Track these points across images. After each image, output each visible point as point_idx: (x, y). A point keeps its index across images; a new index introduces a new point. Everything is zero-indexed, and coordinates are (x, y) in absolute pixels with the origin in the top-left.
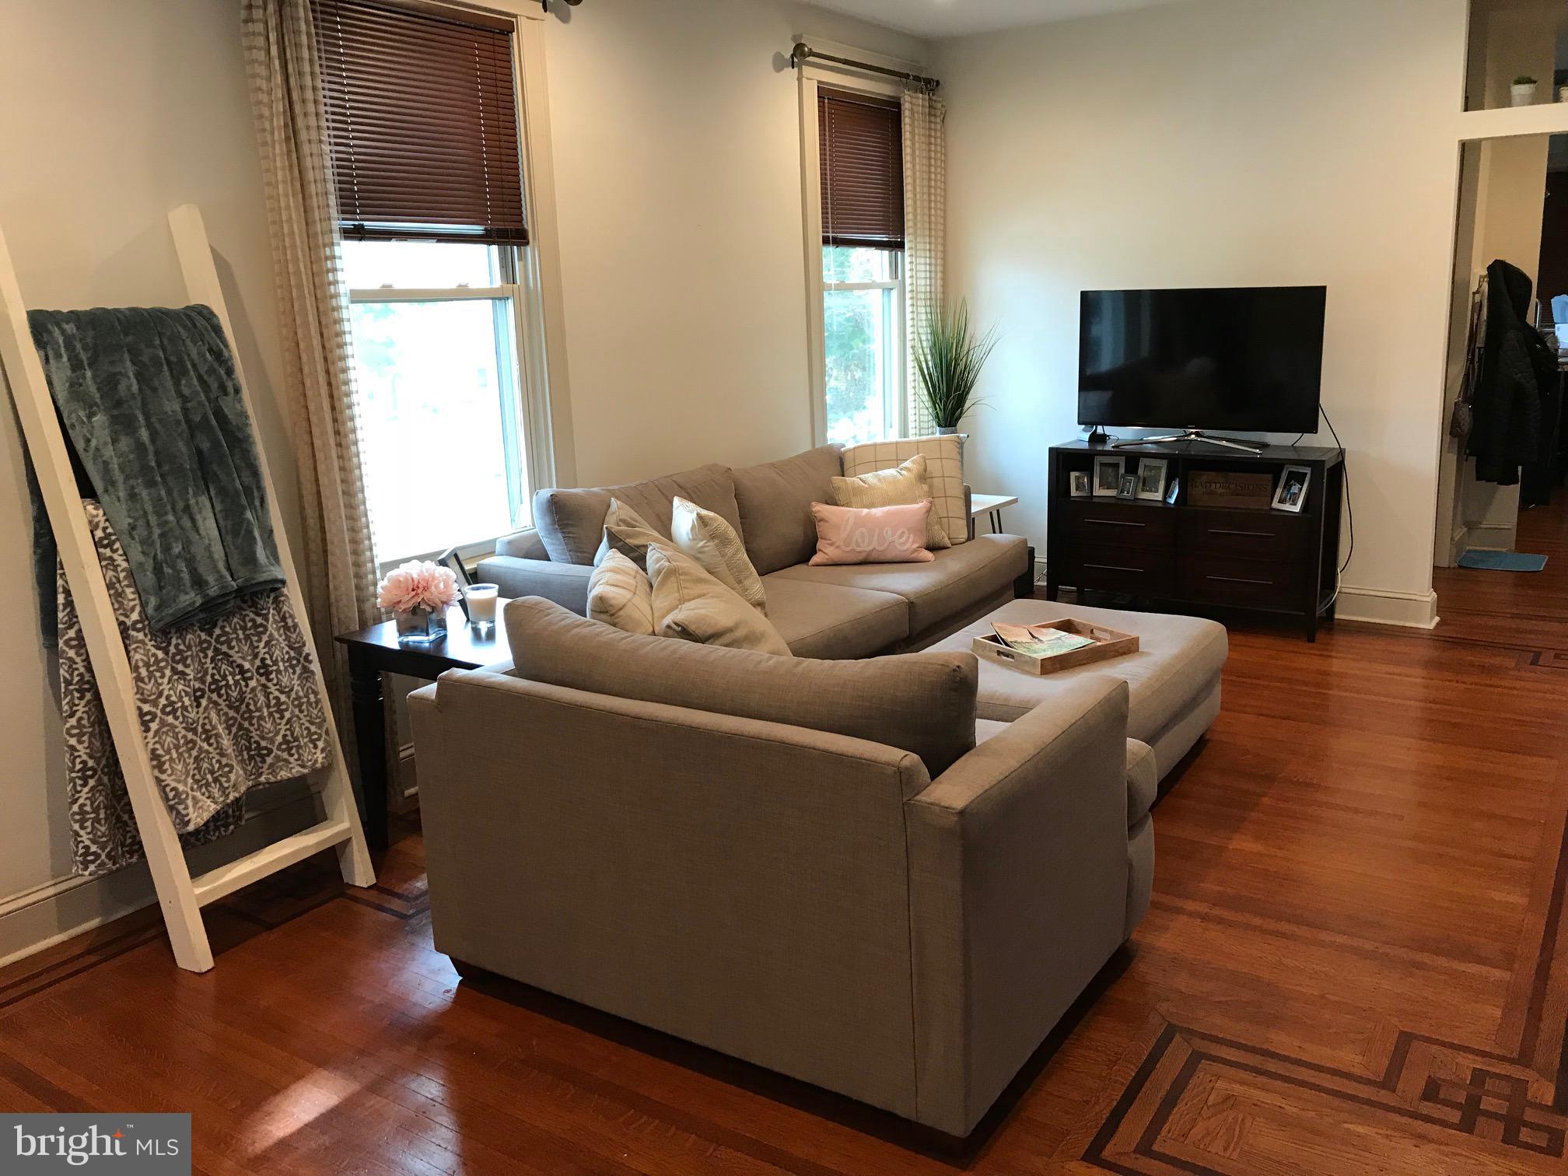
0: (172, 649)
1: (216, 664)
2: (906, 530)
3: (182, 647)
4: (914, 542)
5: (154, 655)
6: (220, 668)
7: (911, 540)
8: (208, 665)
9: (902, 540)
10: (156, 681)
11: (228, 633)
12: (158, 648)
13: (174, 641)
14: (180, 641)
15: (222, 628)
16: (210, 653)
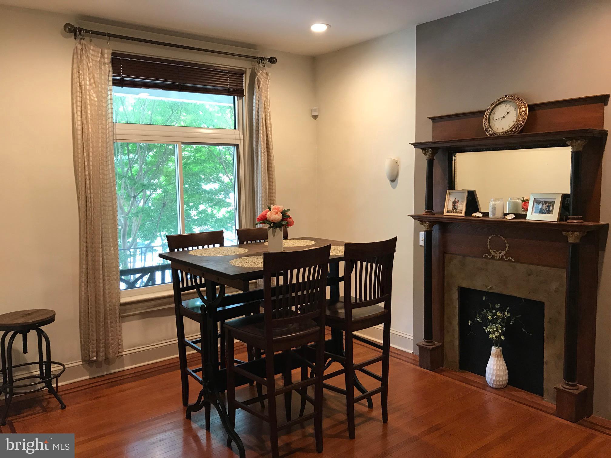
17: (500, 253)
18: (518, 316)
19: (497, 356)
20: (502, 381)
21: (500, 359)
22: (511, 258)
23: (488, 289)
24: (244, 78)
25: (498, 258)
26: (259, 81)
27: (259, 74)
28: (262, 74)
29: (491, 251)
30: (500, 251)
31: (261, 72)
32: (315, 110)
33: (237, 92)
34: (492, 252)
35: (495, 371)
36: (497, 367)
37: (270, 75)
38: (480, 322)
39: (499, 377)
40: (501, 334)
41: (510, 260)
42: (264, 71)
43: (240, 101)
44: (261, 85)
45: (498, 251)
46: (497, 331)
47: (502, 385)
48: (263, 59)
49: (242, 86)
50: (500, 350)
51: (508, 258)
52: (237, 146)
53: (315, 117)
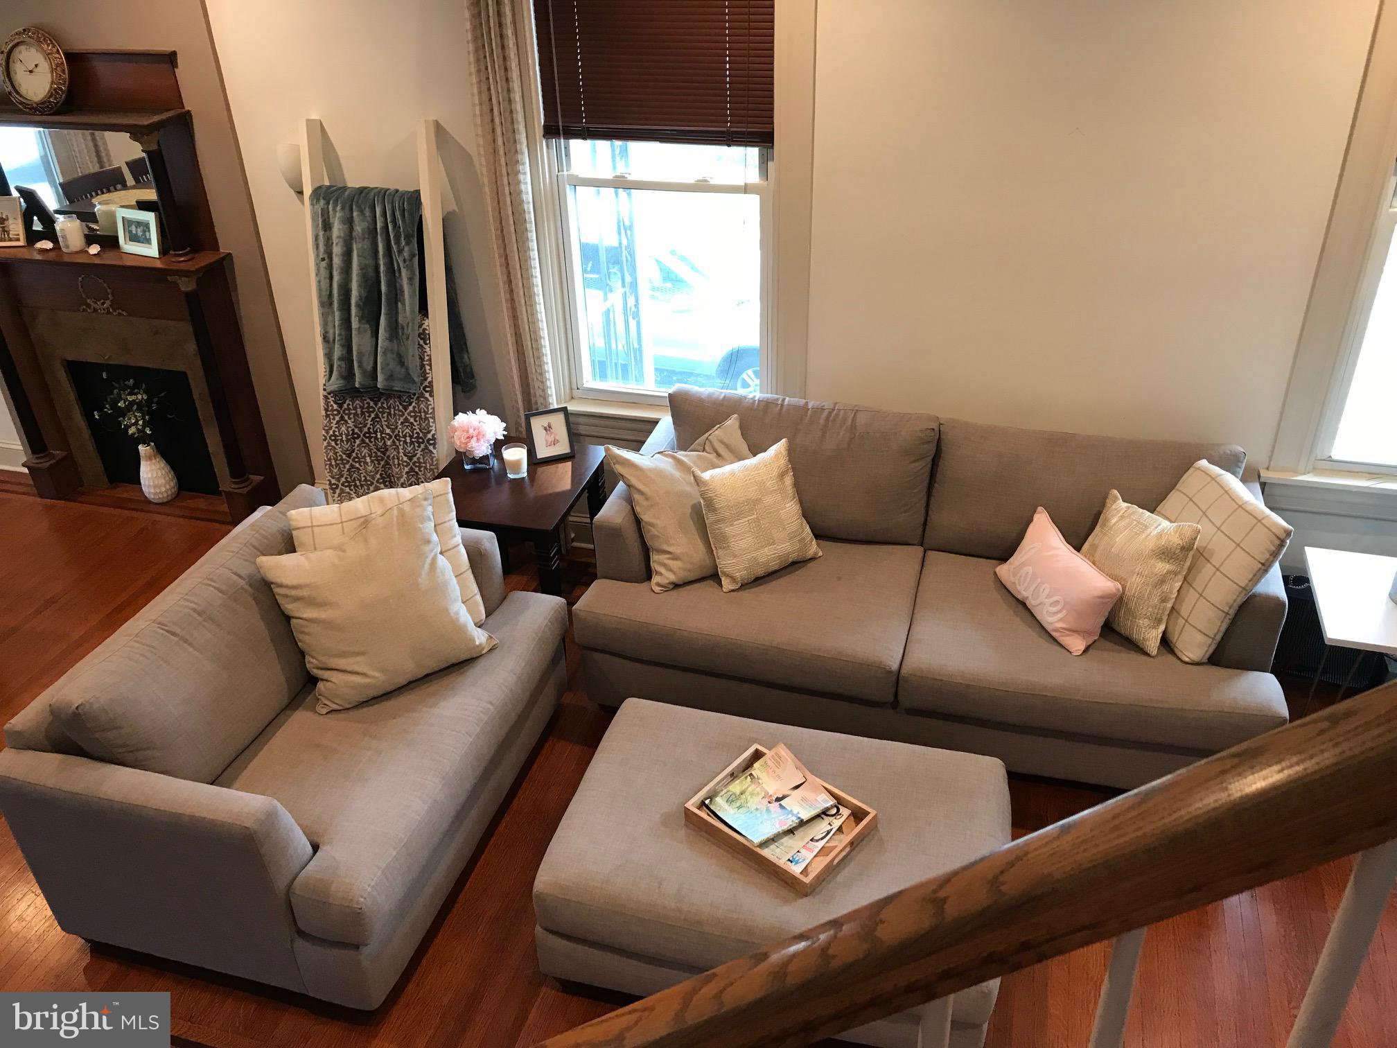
0: (345, 406)
1: (374, 423)
2: (1062, 603)
3: (351, 407)
4: (1061, 620)
5: (332, 406)
6: (376, 426)
7: (1061, 615)
8: (368, 422)
9: (1053, 609)
10: (330, 420)
11: (384, 407)
12: (335, 403)
13: (347, 402)
14: (351, 403)
15: (383, 403)
16: (373, 415)
17: (103, 304)
18: (163, 394)
19: (149, 458)
20: (166, 492)
21: (154, 461)
22: (120, 311)
23: (105, 360)
25: (103, 311)
29: (88, 301)
30: (102, 301)
34: (92, 304)
35: (151, 481)
36: (152, 474)
38: (109, 412)
39: (159, 488)
40: (144, 426)
41: (120, 314)
45: (99, 300)
46: (136, 424)
47: (168, 496)
50: (152, 448)
51: (118, 311)
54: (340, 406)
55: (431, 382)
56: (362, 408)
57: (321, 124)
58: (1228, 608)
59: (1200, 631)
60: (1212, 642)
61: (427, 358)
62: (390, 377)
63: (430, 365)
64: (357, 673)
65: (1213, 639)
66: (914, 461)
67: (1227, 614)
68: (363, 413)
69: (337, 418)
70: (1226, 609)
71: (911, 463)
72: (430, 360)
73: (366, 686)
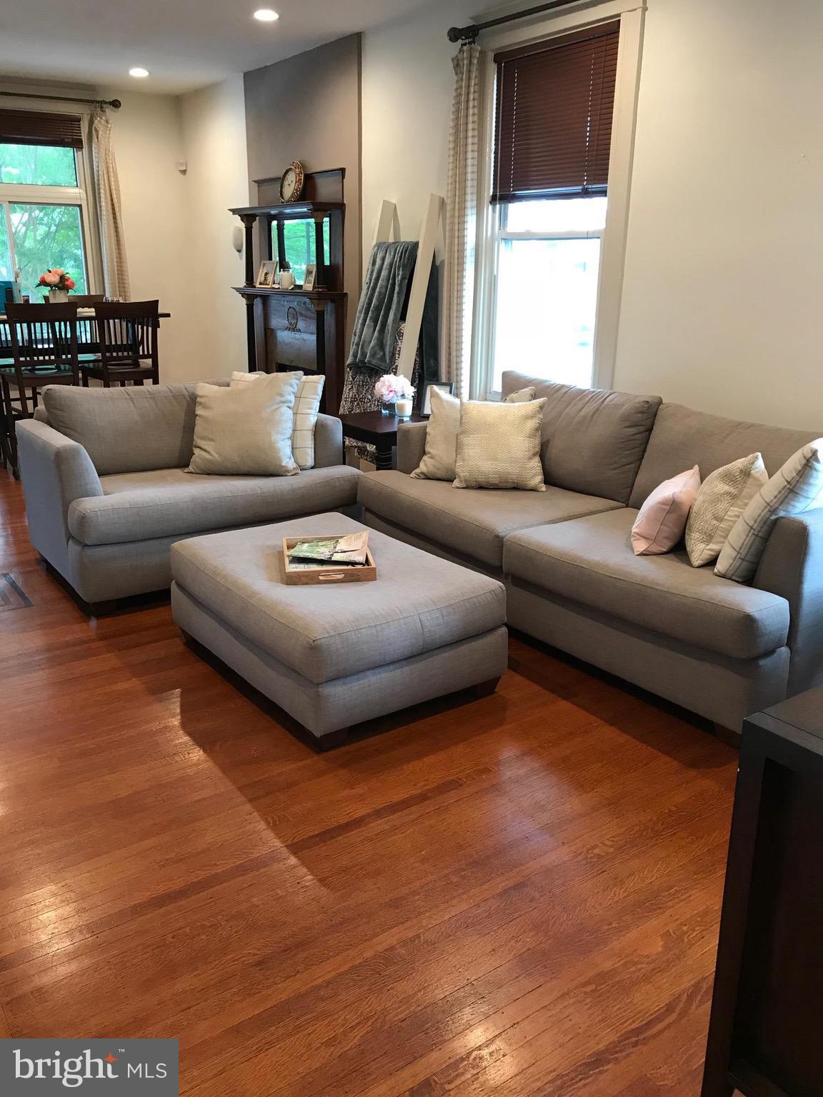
1: (366, 393)
5: (350, 378)
10: (346, 388)
12: (352, 377)
24: (82, 126)
26: (97, 131)
27: (96, 122)
28: (100, 122)
31: (99, 119)
32: (181, 164)
33: (76, 144)
37: (111, 122)
42: (104, 118)
43: (80, 153)
44: (100, 136)
48: (103, 102)
49: (81, 136)
52: (80, 206)
53: (184, 172)
54: (353, 379)
55: (397, 366)
56: (363, 381)
57: (395, 207)
58: (753, 523)
59: (733, 547)
60: (737, 555)
61: (398, 349)
62: (373, 355)
63: (399, 355)
64: (205, 451)
65: (739, 553)
66: (629, 427)
67: (752, 528)
68: (363, 385)
69: (350, 387)
70: (751, 523)
71: (625, 427)
72: (399, 351)
73: (207, 460)
